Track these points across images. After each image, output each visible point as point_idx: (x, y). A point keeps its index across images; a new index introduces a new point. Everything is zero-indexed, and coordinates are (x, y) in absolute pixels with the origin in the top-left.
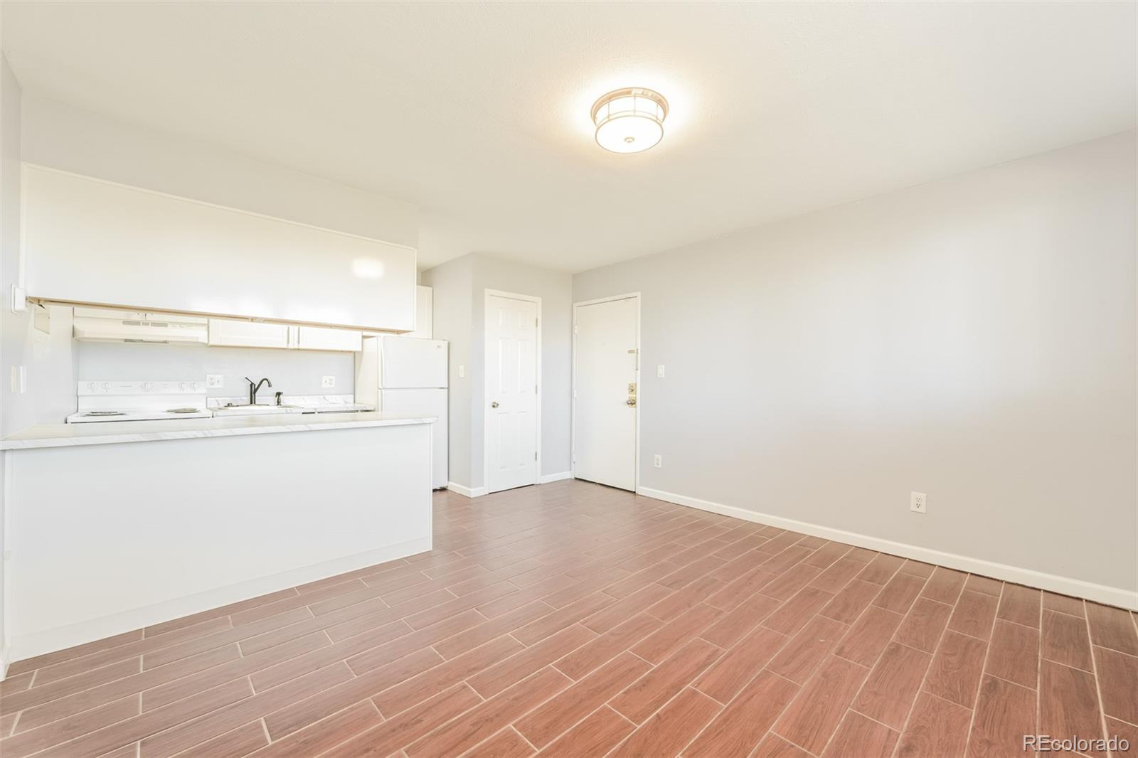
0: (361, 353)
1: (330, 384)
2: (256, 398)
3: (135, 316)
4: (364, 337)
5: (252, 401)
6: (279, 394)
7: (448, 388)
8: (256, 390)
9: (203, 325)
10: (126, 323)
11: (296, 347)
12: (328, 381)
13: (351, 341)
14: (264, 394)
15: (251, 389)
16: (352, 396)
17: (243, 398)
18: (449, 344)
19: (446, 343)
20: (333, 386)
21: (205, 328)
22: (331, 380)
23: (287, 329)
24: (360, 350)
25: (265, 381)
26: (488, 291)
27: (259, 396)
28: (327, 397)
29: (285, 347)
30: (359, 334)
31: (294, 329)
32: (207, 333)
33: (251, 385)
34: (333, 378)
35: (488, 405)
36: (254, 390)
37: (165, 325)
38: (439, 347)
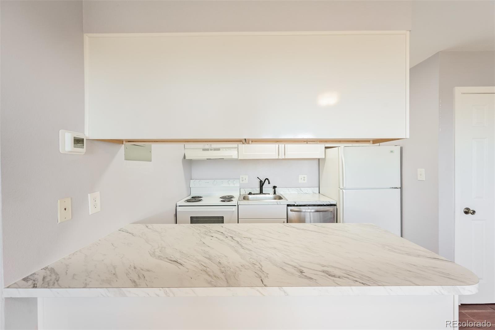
0: (324, 159)
1: (304, 180)
2: (263, 189)
3: (207, 146)
4: (326, 148)
5: (261, 192)
6: (275, 187)
7: (401, 188)
8: (263, 184)
9: (235, 148)
10: (204, 150)
11: (283, 157)
12: (303, 179)
13: (317, 151)
14: (267, 188)
15: (260, 184)
16: (318, 188)
17: (257, 189)
18: (401, 149)
19: (399, 148)
20: (306, 181)
21: (237, 149)
22: (304, 178)
23: (278, 146)
24: (324, 157)
25: (267, 180)
26: (458, 90)
27: (264, 188)
28: (302, 189)
29: (277, 158)
30: (323, 146)
31: (282, 146)
32: (237, 152)
33: (260, 182)
34: (305, 176)
35: (460, 211)
36: (262, 184)
37: (219, 149)
38: (392, 152)
